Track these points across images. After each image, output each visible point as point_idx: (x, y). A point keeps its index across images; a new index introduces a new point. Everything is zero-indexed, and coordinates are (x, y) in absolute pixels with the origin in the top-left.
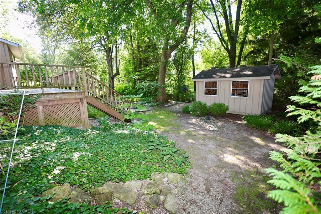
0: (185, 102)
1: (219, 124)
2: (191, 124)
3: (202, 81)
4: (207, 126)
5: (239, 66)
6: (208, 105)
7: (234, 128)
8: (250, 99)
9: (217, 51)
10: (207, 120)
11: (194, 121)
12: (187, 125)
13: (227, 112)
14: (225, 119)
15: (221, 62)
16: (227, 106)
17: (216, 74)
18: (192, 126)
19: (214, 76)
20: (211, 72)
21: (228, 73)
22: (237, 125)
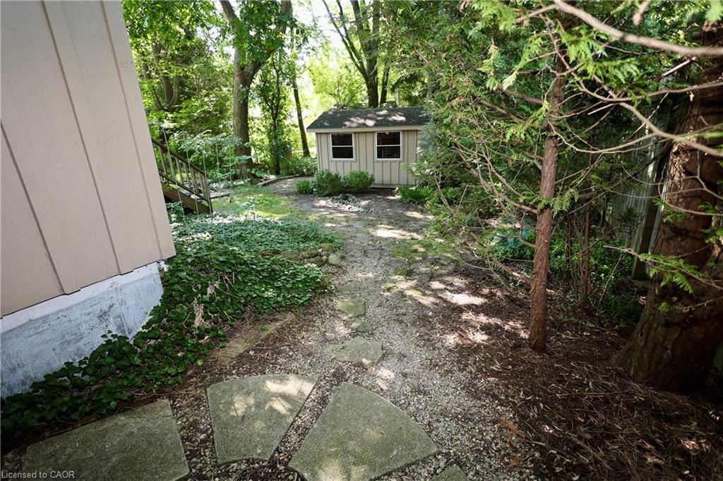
0: (295, 177)
1: (364, 203)
2: (320, 207)
3: (327, 133)
4: (346, 208)
5: (384, 105)
6: (342, 175)
7: (384, 205)
8: (404, 161)
9: (344, 71)
10: (343, 199)
11: (323, 203)
12: (314, 210)
13: (372, 186)
14: (370, 195)
15: (353, 95)
16: (372, 176)
17: (349, 120)
18: (323, 210)
19: (347, 123)
20: (339, 115)
21: (370, 119)
22: (389, 202)
